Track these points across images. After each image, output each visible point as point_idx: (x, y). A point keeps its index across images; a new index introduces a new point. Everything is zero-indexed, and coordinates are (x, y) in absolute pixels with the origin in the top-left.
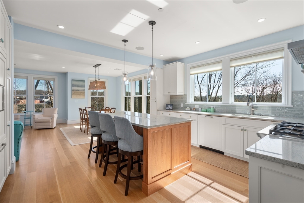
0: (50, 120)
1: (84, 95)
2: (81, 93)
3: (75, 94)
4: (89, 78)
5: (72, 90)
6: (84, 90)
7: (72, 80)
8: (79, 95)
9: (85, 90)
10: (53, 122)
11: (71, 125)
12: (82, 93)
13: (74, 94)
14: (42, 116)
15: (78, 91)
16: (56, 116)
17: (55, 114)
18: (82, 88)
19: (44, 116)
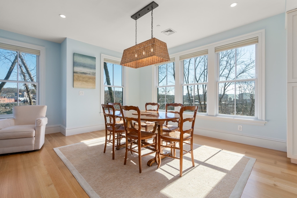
0: (32, 133)
1: (95, 83)
2: (90, 78)
3: (80, 80)
4: (102, 55)
5: (74, 72)
6: (94, 74)
7: (74, 54)
8: (86, 81)
9: (96, 74)
10: (38, 136)
11: (74, 137)
12: (92, 79)
13: (77, 80)
14: (12, 122)
15: (84, 75)
16: (44, 121)
17: (42, 117)
18: (92, 71)
19: (18, 122)
